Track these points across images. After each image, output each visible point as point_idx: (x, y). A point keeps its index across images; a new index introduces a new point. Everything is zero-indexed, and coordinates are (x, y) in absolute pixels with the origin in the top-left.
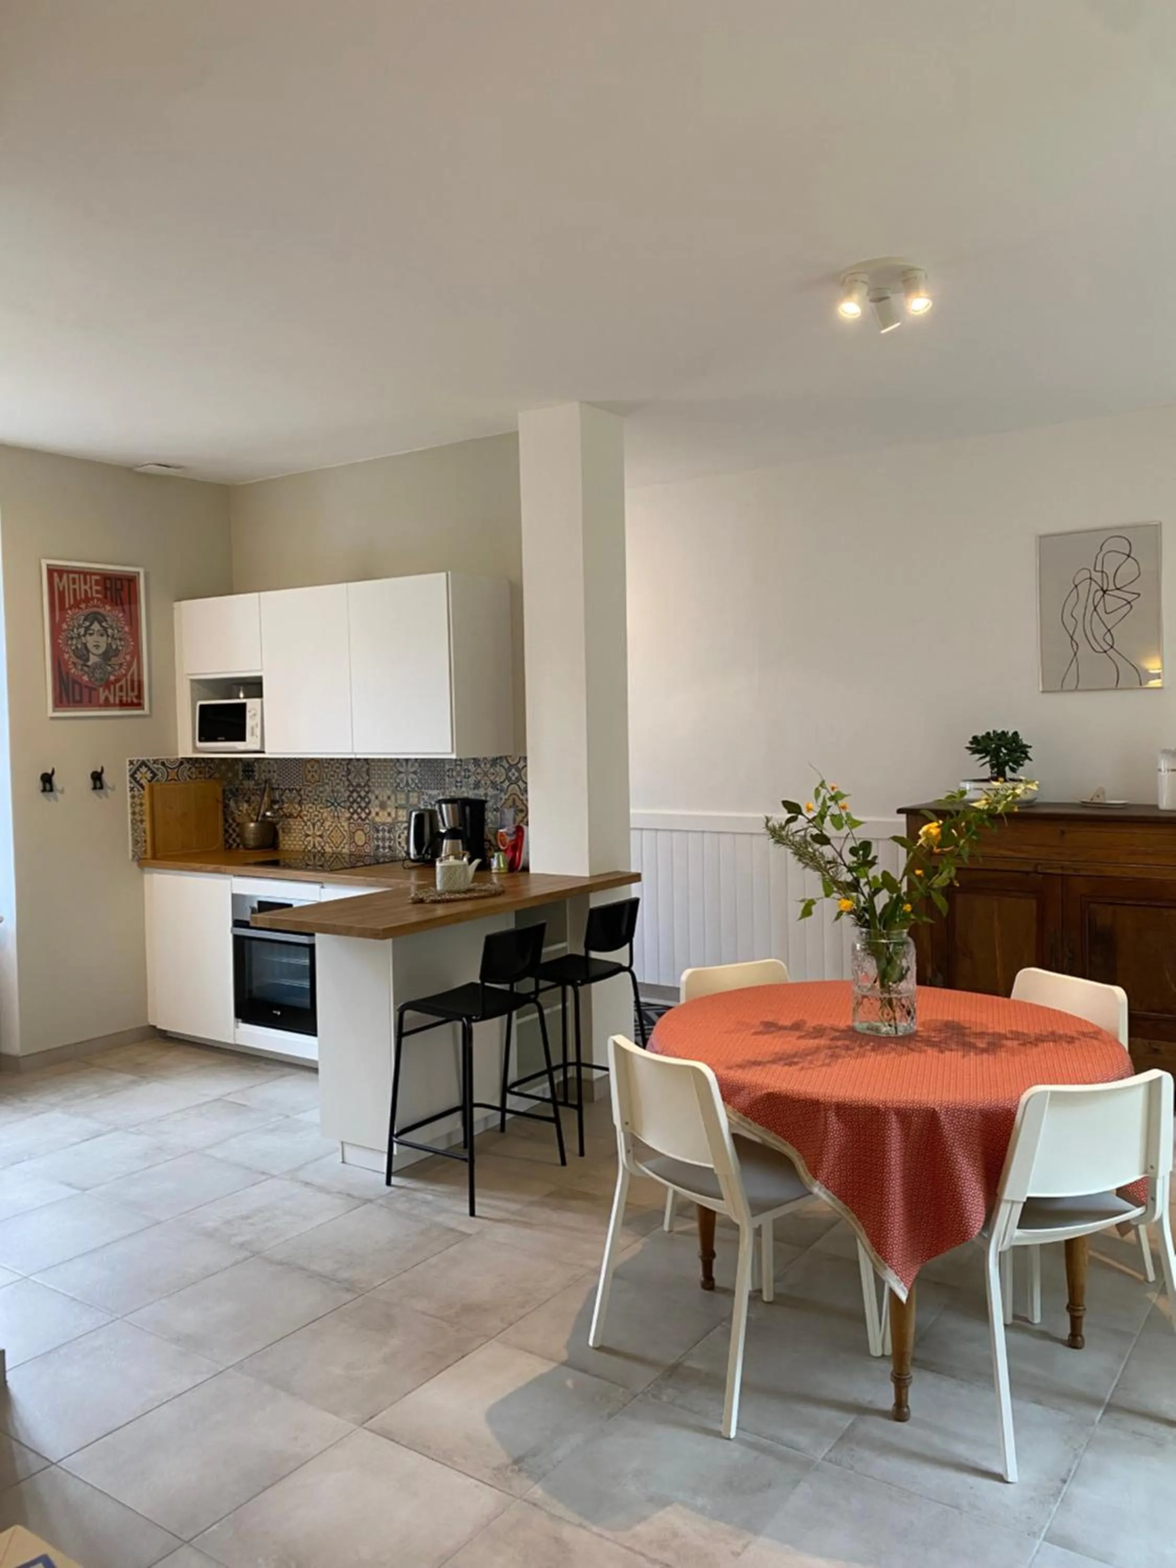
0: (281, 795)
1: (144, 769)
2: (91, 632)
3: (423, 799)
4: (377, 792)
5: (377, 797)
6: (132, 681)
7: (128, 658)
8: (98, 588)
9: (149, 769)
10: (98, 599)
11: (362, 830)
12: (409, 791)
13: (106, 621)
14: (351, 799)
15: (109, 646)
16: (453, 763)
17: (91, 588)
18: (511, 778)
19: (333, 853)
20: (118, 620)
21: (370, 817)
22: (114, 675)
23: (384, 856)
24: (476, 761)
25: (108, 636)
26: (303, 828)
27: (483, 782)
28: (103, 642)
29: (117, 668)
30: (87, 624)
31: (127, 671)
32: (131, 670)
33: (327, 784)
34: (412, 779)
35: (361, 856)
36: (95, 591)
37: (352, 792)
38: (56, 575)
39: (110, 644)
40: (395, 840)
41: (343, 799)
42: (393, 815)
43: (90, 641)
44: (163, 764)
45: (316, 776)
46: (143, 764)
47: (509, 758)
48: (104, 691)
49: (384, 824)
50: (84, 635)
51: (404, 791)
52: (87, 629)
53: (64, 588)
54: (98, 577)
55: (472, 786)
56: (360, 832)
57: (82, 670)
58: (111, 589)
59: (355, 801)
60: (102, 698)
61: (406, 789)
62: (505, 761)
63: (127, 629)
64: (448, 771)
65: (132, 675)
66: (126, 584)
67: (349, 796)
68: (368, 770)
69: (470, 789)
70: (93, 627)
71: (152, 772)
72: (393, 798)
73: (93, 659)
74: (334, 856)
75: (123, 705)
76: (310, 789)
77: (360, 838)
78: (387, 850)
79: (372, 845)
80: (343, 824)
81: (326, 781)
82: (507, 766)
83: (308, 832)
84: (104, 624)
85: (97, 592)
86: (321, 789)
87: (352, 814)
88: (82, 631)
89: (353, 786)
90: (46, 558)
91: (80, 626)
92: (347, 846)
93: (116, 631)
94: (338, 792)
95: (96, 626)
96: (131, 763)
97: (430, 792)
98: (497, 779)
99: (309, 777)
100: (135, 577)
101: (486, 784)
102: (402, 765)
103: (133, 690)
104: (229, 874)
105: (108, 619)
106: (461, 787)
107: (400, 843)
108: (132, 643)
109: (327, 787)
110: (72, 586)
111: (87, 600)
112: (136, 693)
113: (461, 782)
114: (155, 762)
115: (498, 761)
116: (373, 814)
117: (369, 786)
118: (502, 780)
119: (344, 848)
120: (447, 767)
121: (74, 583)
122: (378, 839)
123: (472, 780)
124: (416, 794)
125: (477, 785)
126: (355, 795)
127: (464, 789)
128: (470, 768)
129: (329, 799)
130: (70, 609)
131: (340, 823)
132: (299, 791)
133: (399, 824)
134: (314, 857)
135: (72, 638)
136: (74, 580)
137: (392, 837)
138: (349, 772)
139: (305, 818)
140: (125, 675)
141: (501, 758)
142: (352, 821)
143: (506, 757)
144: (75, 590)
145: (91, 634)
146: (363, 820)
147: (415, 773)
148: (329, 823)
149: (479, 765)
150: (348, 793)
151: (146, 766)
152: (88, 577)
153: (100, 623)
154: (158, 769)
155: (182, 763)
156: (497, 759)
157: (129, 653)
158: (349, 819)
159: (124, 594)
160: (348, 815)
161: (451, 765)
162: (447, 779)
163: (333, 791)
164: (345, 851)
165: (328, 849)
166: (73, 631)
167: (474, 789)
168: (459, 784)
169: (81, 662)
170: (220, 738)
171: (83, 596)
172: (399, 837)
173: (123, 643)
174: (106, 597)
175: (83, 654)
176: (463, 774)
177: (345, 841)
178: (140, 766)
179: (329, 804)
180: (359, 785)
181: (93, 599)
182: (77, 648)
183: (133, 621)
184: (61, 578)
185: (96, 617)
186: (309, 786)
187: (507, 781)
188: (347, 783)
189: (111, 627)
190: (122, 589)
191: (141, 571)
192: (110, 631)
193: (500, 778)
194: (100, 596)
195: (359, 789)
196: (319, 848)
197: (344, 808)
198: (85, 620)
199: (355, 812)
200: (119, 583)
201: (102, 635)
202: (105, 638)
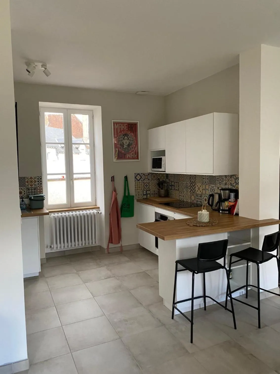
0: (174, 184)
1: (138, 176)
2: (124, 139)
3: (210, 187)
4: (197, 185)
5: (197, 186)
6: (136, 152)
7: (134, 146)
8: (127, 127)
9: (140, 176)
10: (127, 130)
11: (193, 195)
12: (206, 185)
13: (129, 136)
14: (191, 186)
15: (129, 142)
16: (219, 177)
17: (125, 127)
18: (236, 182)
19: (186, 202)
20: (132, 136)
21: (195, 192)
22: (131, 151)
23: (199, 204)
24: (226, 176)
25: (129, 140)
26: (179, 194)
27: (227, 183)
28: (128, 141)
29: (131, 148)
30: (124, 137)
31: (134, 149)
32: (135, 149)
33: (185, 181)
34: (207, 181)
35: (193, 203)
36: (125, 128)
37: (191, 184)
38: (115, 124)
39: (130, 142)
40: (202, 199)
41: (189, 186)
42: (202, 192)
43: (124, 141)
44: (144, 174)
45: (182, 179)
46: (138, 174)
47: (236, 176)
48: (128, 155)
49: (199, 194)
50: (123, 140)
51: (204, 185)
52: (123, 138)
53: (117, 128)
54: (127, 124)
55: (224, 184)
56: (193, 196)
57: (122, 149)
58: (130, 127)
59: (192, 187)
60: (127, 157)
61: (205, 184)
62: (235, 176)
63: (134, 138)
64: (217, 179)
65: (136, 151)
66: (134, 126)
67: (190, 185)
68: (195, 177)
69: (224, 185)
70: (125, 138)
71: (141, 176)
72: (201, 186)
73: (125, 146)
74: (187, 202)
75: (133, 158)
76: (181, 182)
77: (193, 198)
78: (200, 202)
79: (196, 200)
80: (189, 193)
81: (185, 180)
82: (235, 178)
83: (180, 195)
84: (128, 137)
85: (126, 128)
86: (184, 182)
87: (191, 190)
88: (122, 139)
89: (191, 182)
90: (113, 120)
91: (122, 138)
92: (190, 200)
93: (131, 139)
94: (187, 184)
95: (126, 137)
96: (135, 174)
97: (212, 185)
98: (232, 182)
99: (181, 179)
100: (136, 124)
101: (228, 184)
102: (204, 177)
103: (136, 154)
104: (155, 206)
105: (129, 135)
106: (221, 184)
107: (203, 201)
108: (136, 142)
109: (185, 182)
110: (120, 127)
111: (123, 131)
112: (137, 155)
113: (221, 183)
114: (142, 174)
115: (233, 176)
116: (196, 191)
117: (195, 182)
118: (233, 183)
119: (189, 200)
120: (217, 178)
121: (120, 126)
122: (197, 198)
123: (224, 182)
124: (208, 186)
125: (226, 184)
126: (192, 185)
127: (222, 185)
128: (224, 178)
129: (185, 185)
130: (119, 133)
131: (188, 193)
132: (178, 183)
133: (203, 195)
134: (182, 202)
135: (120, 141)
136: (120, 125)
137: (201, 198)
138: (190, 178)
139: (180, 191)
140: (134, 150)
141: (233, 175)
142: (191, 192)
143: (235, 175)
144: (120, 128)
145: (125, 140)
146: (194, 192)
147: (208, 179)
148: (185, 193)
149: (226, 178)
150: (190, 184)
151: (139, 175)
152: (124, 124)
153: (127, 137)
154: (142, 176)
155: (149, 174)
156: (232, 175)
157: (135, 145)
158: (190, 192)
159: (134, 128)
160: (190, 191)
161: (218, 177)
162: (217, 182)
163: (186, 183)
164: (189, 201)
165: (185, 200)
166: (120, 139)
167: (225, 185)
168: (220, 183)
169: (122, 147)
170: (156, 168)
171: (122, 129)
172: (203, 199)
173: (133, 142)
174: (129, 129)
175: (122, 145)
176: (221, 180)
177: (189, 198)
178: (138, 175)
179: (185, 187)
180: (193, 182)
181: (125, 130)
182: (121, 144)
183: (136, 136)
184: (117, 125)
185: (126, 135)
186: (181, 181)
187: (235, 183)
188: (190, 181)
189: (130, 138)
190: (133, 127)
191: (138, 122)
192: (130, 139)
193: (233, 182)
194: (127, 129)
195: (193, 183)
196: (183, 200)
197: (189, 188)
198: (123, 136)
199: (192, 190)
200: (132, 126)
201: (127, 140)
202: (128, 140)
